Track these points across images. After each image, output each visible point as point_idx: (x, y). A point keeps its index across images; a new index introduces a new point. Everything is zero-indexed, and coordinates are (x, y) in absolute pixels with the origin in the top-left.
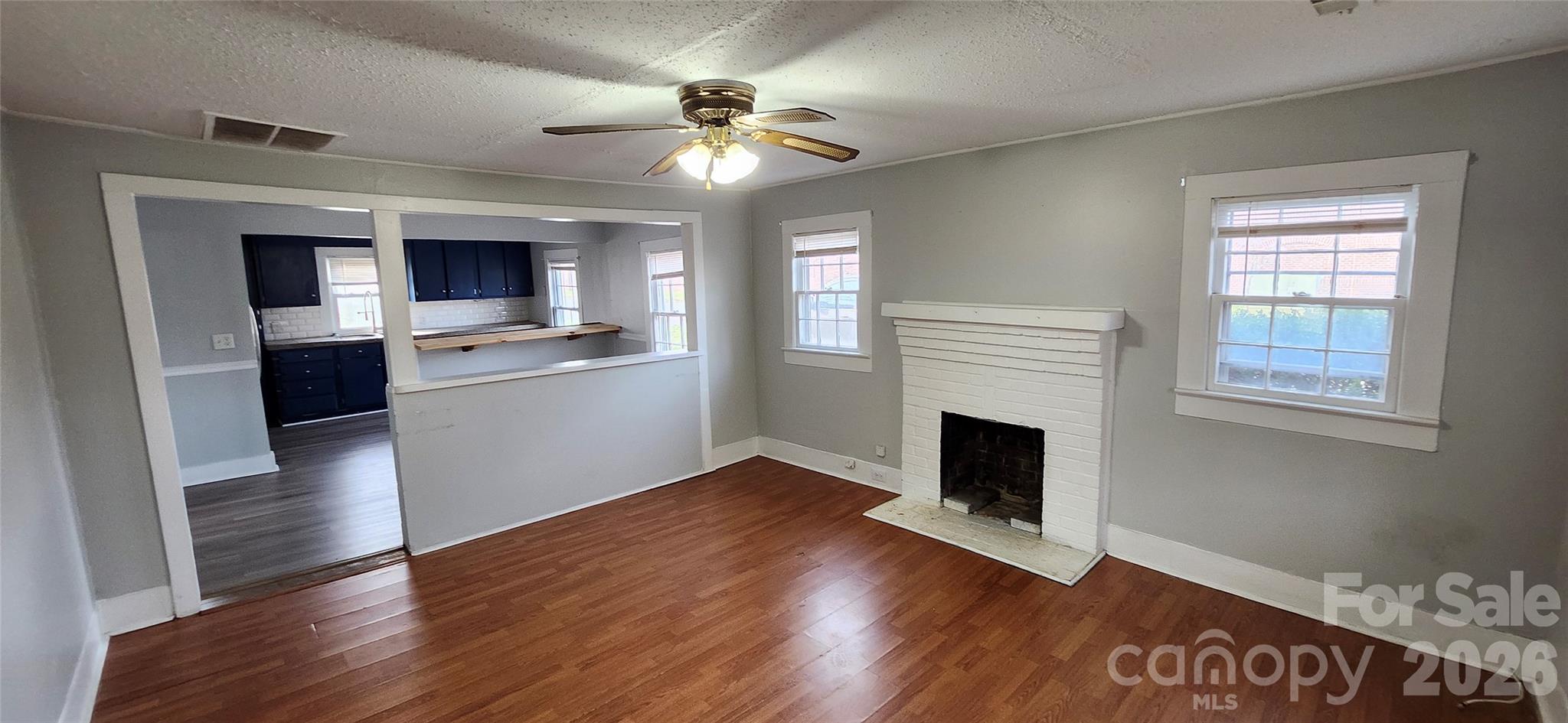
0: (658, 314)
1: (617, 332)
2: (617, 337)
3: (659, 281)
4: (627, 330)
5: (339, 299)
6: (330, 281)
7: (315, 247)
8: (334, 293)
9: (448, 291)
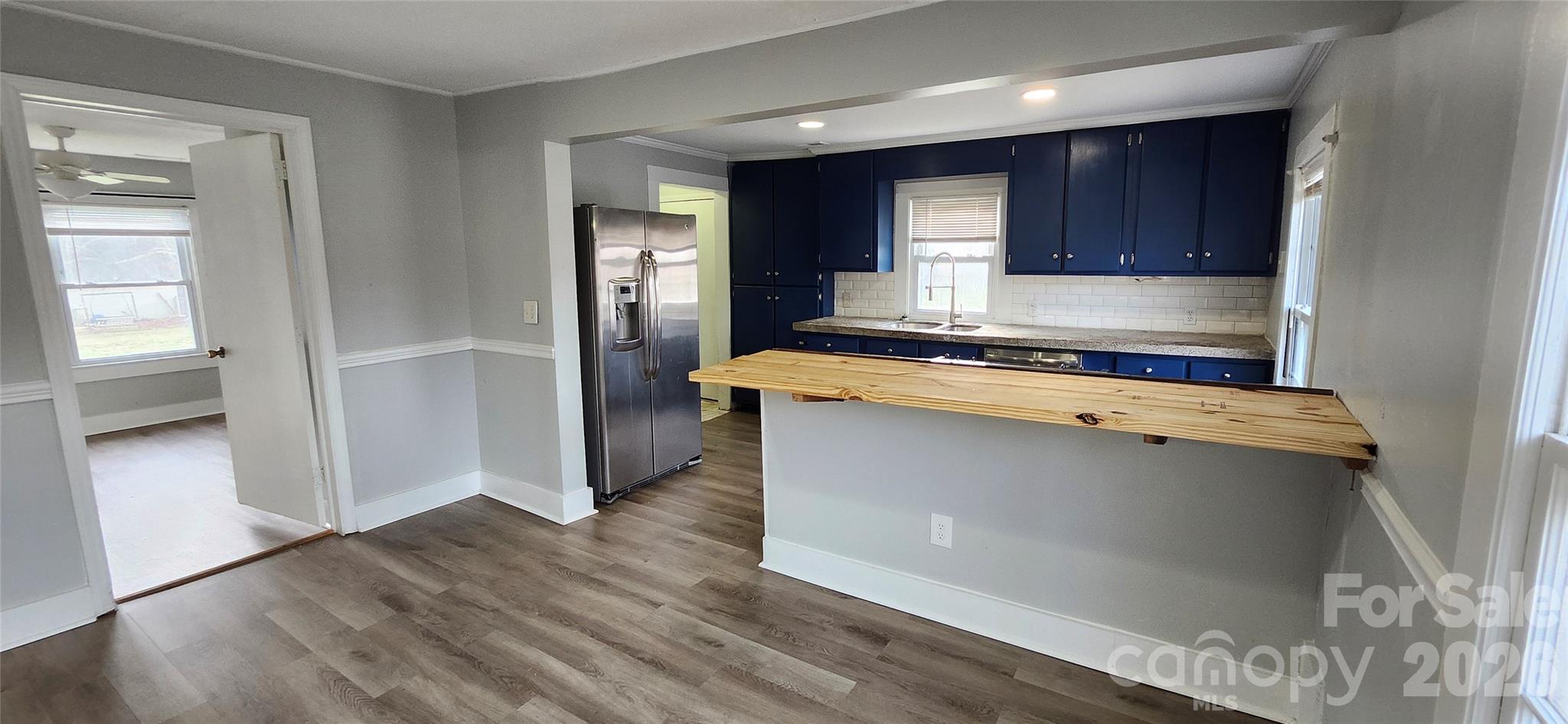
1: (1357, 465)
5: (920, 265)
6: (910, 236)
7: (896, 181)
8: (915, 254)
9: (1063, 256)
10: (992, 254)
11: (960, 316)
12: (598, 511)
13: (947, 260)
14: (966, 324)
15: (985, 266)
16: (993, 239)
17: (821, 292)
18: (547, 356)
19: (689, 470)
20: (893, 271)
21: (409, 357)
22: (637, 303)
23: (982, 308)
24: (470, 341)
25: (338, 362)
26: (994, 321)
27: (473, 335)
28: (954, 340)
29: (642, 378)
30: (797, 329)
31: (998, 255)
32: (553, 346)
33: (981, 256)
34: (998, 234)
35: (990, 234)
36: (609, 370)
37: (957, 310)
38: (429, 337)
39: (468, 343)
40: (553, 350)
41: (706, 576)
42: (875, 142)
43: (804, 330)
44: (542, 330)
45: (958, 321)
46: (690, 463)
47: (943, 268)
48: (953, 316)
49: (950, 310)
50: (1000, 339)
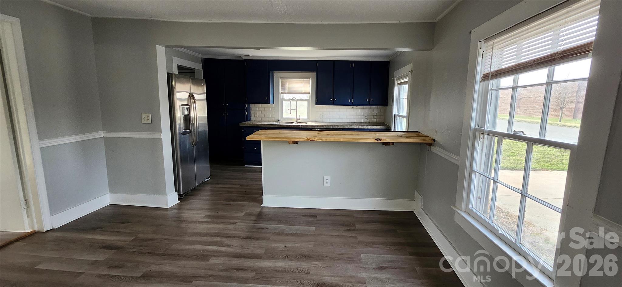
0: (482, 132)
1: (430, 144)
2: (429, 150)
3: (492, 83)
4: (441, 146)
5: (284, 102)
6: (280, 91)
7: (274, 72)
8: (282, 98)
9: (333, 99)
10: (309, 98)
11: (299, 119)
12: (180, 201)
13: (294, 100)
14: (302, 122)
15: (306, 103)
16: (309, 93)
17: (247, 112)
18: (158, 137)
19: (206, 183)
20: (274, 104)
21: (70, 142)
22: (189, 115)
23: (306, 117)
24: (102, 133)
25: (40, 144)
26: (310, 121)
27: (103, 131)
28: (302, 127)
29: (191, 146)
30: (241, 126)
31: (311, 99)
32: (161, 133)
33: (305, 99)
34: (310, 92)
35: (308, 92)
36: (181, 143)
37: (298, 117)
38: (82, 131)
39: (102, 134)
40: (161, 134)
41: (245, 212)
42: (268, 57)
43: (244, 125)
44: (155, 126)
45: (298, 121)
46: (206, 180)
47: (294, 103)
48: (297, 120)
49: (296, 117)
50: (317, 126)
